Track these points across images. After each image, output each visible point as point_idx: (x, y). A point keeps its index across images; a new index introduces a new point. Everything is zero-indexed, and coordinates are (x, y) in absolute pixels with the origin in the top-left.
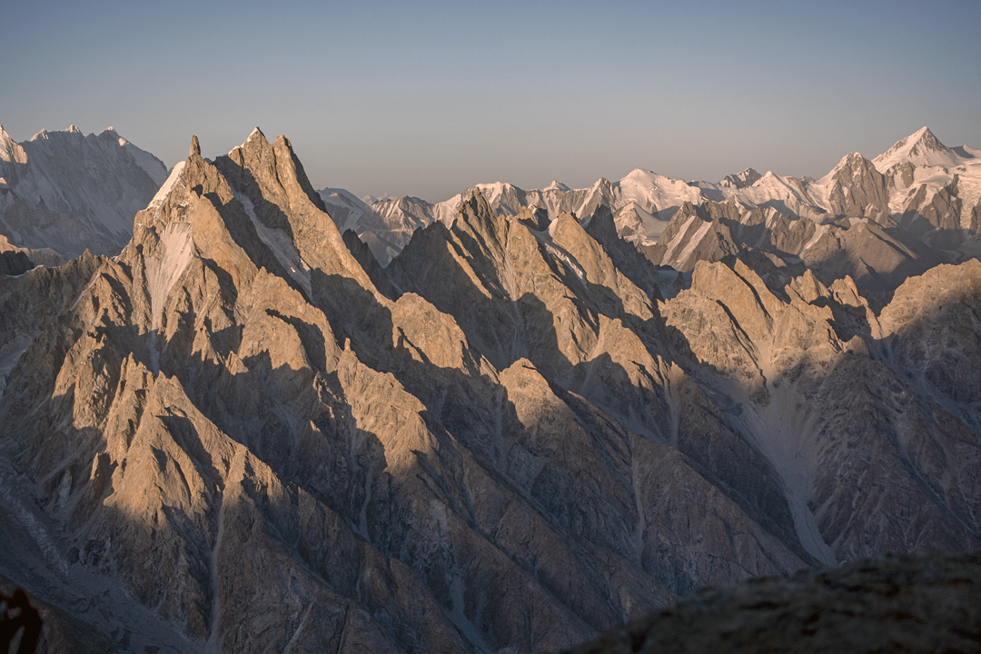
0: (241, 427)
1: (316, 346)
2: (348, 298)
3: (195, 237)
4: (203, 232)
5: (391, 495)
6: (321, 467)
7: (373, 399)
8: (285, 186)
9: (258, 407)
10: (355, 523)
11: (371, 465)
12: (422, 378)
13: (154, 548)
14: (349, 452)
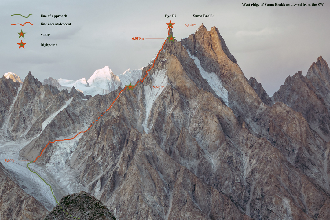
0: (187, 164)
1: (228, 126)
2: (248, 106)
3: (169, 75)
4: (173, 72)
5: (263, 196)
6: (227, 182)
7: (256, 151)
8: (216, 51)
9: (197, 154)
10: (243, 209)
11: (254, 183)
12: (284, 144)
13: (136, 213)
14: (243, 176)
